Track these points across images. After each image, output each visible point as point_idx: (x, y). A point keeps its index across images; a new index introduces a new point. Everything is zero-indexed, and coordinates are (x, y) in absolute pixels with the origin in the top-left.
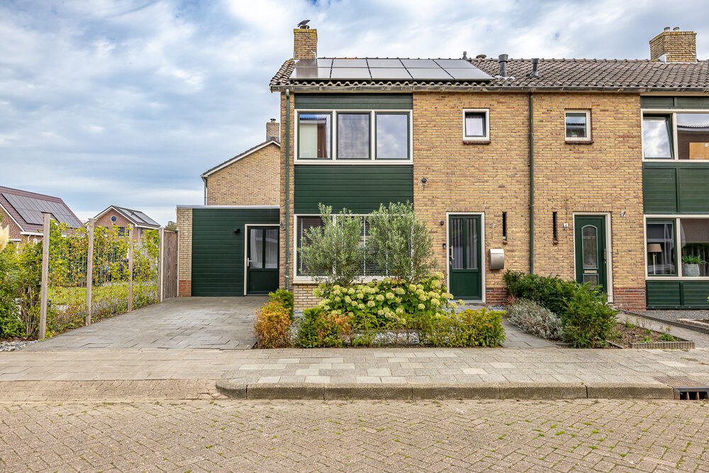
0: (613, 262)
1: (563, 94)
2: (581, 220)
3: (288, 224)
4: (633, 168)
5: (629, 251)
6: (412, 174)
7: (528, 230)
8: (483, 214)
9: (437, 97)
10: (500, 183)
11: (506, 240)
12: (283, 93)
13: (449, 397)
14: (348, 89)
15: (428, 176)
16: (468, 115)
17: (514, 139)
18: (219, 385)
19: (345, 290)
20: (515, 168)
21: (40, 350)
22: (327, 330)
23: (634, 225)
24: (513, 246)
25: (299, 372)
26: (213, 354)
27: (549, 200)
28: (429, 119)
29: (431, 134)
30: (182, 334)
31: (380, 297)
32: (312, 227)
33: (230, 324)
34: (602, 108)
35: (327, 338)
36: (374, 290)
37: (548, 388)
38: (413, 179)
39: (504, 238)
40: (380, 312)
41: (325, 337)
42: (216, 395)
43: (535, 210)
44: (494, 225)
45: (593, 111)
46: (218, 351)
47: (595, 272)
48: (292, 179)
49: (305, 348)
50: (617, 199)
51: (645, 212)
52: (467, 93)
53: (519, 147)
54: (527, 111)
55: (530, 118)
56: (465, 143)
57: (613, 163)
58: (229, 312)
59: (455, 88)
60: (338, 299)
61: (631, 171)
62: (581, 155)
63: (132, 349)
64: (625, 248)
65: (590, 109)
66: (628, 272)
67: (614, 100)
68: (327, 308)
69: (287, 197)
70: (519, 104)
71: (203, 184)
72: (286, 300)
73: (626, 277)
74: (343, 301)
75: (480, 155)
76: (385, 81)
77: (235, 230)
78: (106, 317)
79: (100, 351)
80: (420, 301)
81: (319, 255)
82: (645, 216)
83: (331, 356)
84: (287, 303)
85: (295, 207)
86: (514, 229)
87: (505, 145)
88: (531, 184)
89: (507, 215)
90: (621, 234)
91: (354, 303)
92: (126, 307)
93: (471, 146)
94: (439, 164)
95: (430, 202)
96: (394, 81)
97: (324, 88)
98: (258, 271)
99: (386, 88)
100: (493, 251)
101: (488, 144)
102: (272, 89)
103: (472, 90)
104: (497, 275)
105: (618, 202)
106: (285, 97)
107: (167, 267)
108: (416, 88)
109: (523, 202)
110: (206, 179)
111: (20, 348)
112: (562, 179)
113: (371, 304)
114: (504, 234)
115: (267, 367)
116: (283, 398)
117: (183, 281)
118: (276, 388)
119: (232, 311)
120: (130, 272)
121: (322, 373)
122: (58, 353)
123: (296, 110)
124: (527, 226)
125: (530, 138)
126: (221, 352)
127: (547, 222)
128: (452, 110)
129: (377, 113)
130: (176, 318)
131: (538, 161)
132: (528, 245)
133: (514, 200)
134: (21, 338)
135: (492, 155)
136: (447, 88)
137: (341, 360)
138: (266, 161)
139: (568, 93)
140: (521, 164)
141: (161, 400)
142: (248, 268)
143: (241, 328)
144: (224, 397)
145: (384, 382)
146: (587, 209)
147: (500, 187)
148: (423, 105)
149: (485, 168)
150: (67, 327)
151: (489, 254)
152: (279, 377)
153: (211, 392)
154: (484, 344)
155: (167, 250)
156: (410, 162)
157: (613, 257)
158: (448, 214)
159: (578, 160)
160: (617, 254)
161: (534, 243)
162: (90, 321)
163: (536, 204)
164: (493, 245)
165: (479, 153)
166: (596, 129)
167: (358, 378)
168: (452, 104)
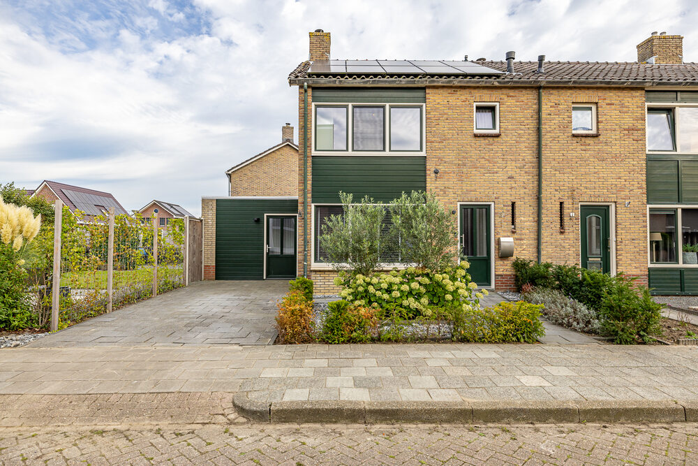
0: (617, 250)
1: (570, 88)
2: (587, 210)
3: (306, 213)
4: (638, 159)
5: (633, 240)
6: (425, 165)
7: (536, 219)
8: (493, 204)
9: (449, 91)
10: (510, 174)
11: (514, 229)
12: (301, 87)
13: (518, 421)
14: (364, 82)
15: (440, 167)
16: (479, 109)
17: (522, 132)
18: (236, 402)
19: (368, 279)
20: (524, 160)
21: (46, 346)
22: (354, 324)
23: (638, 215)
24: (521, 234)
25: (331, 381)
26: (231, 351)
27: (556, 190)
28: (441, 112)
29: (444, 127)
30: (201, 324)
31: (405, 288)
32: (332, 215)
33: (251, 311)
34: (608, 101)
35: (354, 334)
36: (398, 280)
37: (638, 409)
38: (425, 170)
39: (513, 227)
40: (405, 303)
41: (352, 332)
42: (232, 416)
43: (543, 200)
44: (503, 214)
45: (599, 104)
46: (236, 347)
47: (599, 259)
48: (310, 170)
49: (331, 343)
50: (622, 189)
51: (648, 203)
52: (478, 87)
53: (528, 139)
54: (536, 104)
55: (539, 111)
56: (476, 136)
57: (618, 155)
58: (250, 298)
59: (468, 82)
60: (361, 289)
61: (635, 163)
62: (587, 147)
63: (145, 344)
64: (628, 237)
65: (596, 103)
66: (631, 260)
67: (620, 94)
68: (351, 298)
69: (305, 187)
70: (528, 97)
71: (227, 179)
72: (306, 288)
73: (630, 264)
74: (366, 291)
75: (491, 147)
76: (399, 75)
77: (256, 219)
78: (130, 303)
79: (110, 346)
80: (446, 292)
81: (341, 244)
82: (649, 206)
83: (361, 356)
84: (307, 291)
85: (313, 197)
86: (522, 218)
87: (514, 138)
88: (539, 175)
89: (516, 205)
90: (625, 224)
91: (378, 293)
92: (151, 293)
93: (482, 139)
94: (450, 156)
95: (442, 193)
96: (408, 75)
97: (340, 82)
98: (277, 257)
99: (401, 81)
100: (502, 239)
101: (497, 136)
102: (291, 83)
103: (483, 84)
104: (506, 262)
105: (622, 193)
106: (303, 91)
107: (193, 253)
108: (430, 82)
109: (531, 193)
110: (229, 175)
111: (24, 343)
112: (569, 170)
113: (396, 294)
114: (513, 223)
115: (293, 373)
116: (315, 422)
117: (208, 266)
118: (306, 409)
119: (252, 296)
120: (155, 258)
121: (358, 383)
122: (65, 350)
123: (313, 104)
124: (536, 215)
125: (539, 130)
126: (241, 348)
127: (554, 212)
128: (464, 103)
129: (391, 107)
130: (198, 304)
131: (546, 153)
132: (536, 234)
133: (523, 191)
134: (32, 330)
135: (502, 147)
136: (460, 82)
137: (373, 362)
138: (282, 160)
139: (575, 88)
140: (529, 156)
141: (164, 424)
142: (267, 254)
143: (261, 316)
144: (242, 420)
145: (436, 399)
146: (593, 199)
147: (509, 178)
148: (436, 99)
149: (495, 160)
150: (85, 316)
151: (498, 242)
152: (308, 390)
153: (226, 412)
154: (522, 340)
155: (192, 237)
156: (423, 154)
157: (617, 246)
158: (459, 204)
159: (584, 152)
160: (621, 242)
161: (542, 231)
162: (111, 308)
163: (544, 194)
164: (502, 233)
165: (489, 145)
166: (602, 122)
167: (402, 391)
168: (463, 98)
